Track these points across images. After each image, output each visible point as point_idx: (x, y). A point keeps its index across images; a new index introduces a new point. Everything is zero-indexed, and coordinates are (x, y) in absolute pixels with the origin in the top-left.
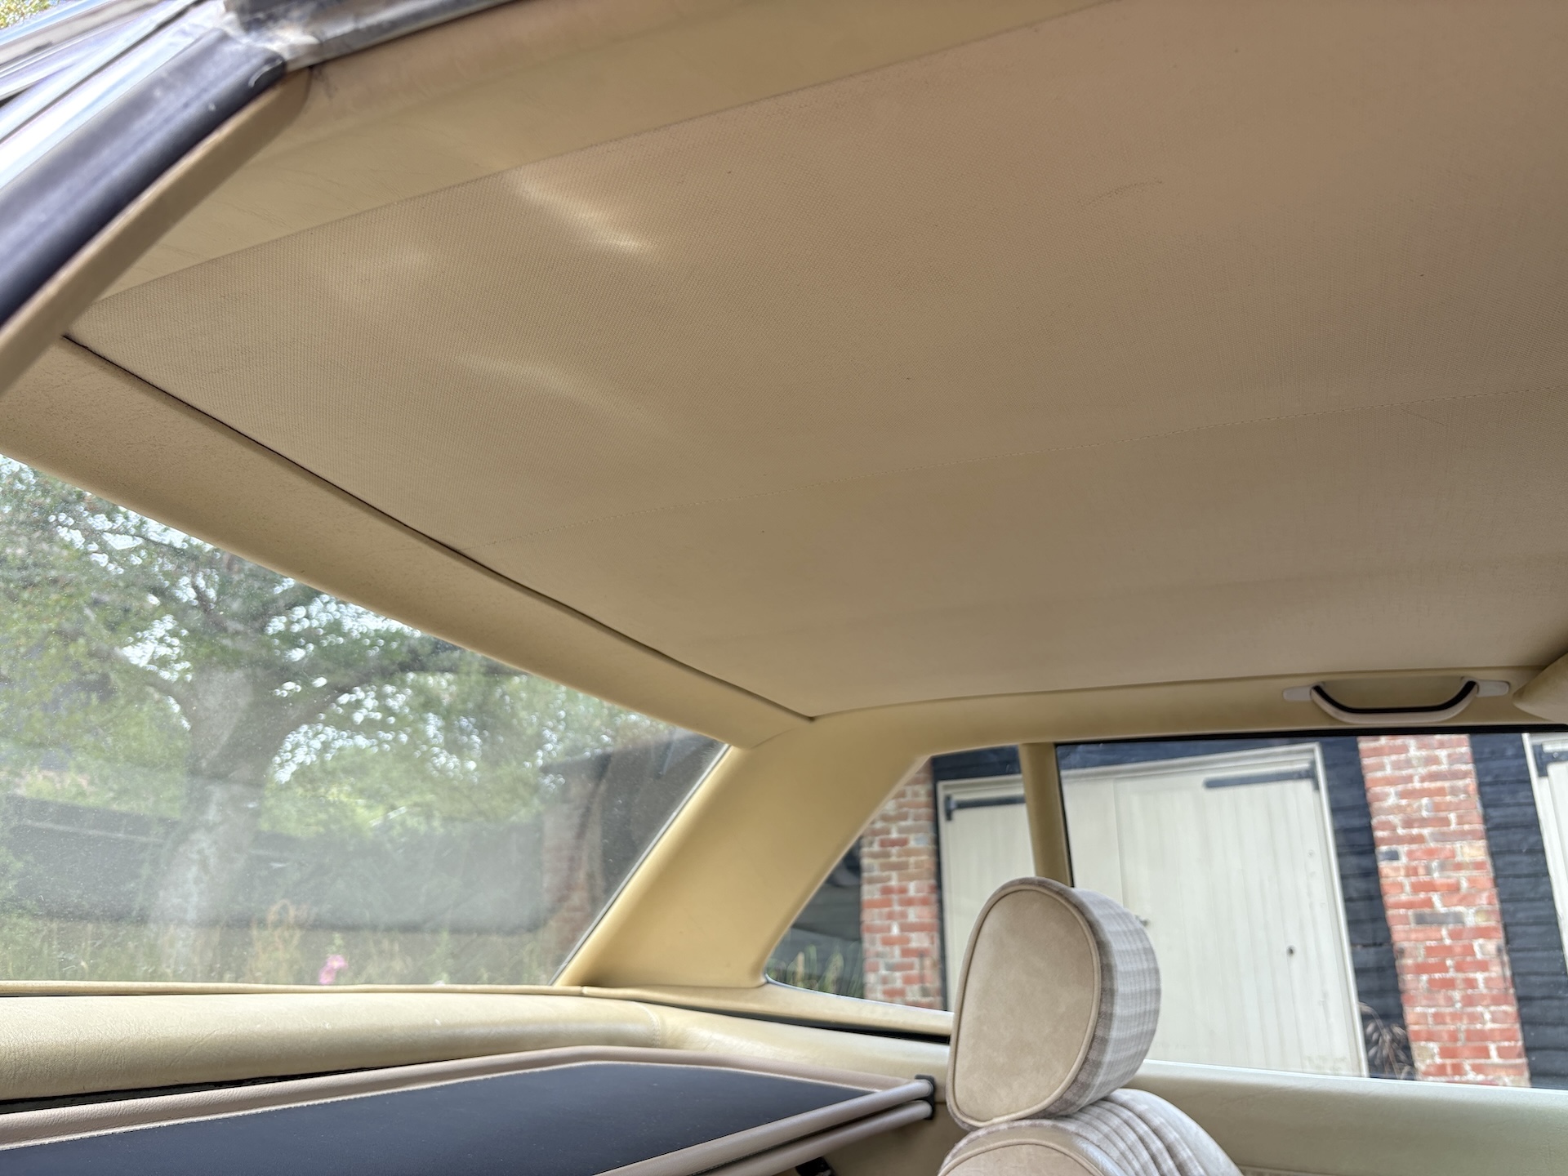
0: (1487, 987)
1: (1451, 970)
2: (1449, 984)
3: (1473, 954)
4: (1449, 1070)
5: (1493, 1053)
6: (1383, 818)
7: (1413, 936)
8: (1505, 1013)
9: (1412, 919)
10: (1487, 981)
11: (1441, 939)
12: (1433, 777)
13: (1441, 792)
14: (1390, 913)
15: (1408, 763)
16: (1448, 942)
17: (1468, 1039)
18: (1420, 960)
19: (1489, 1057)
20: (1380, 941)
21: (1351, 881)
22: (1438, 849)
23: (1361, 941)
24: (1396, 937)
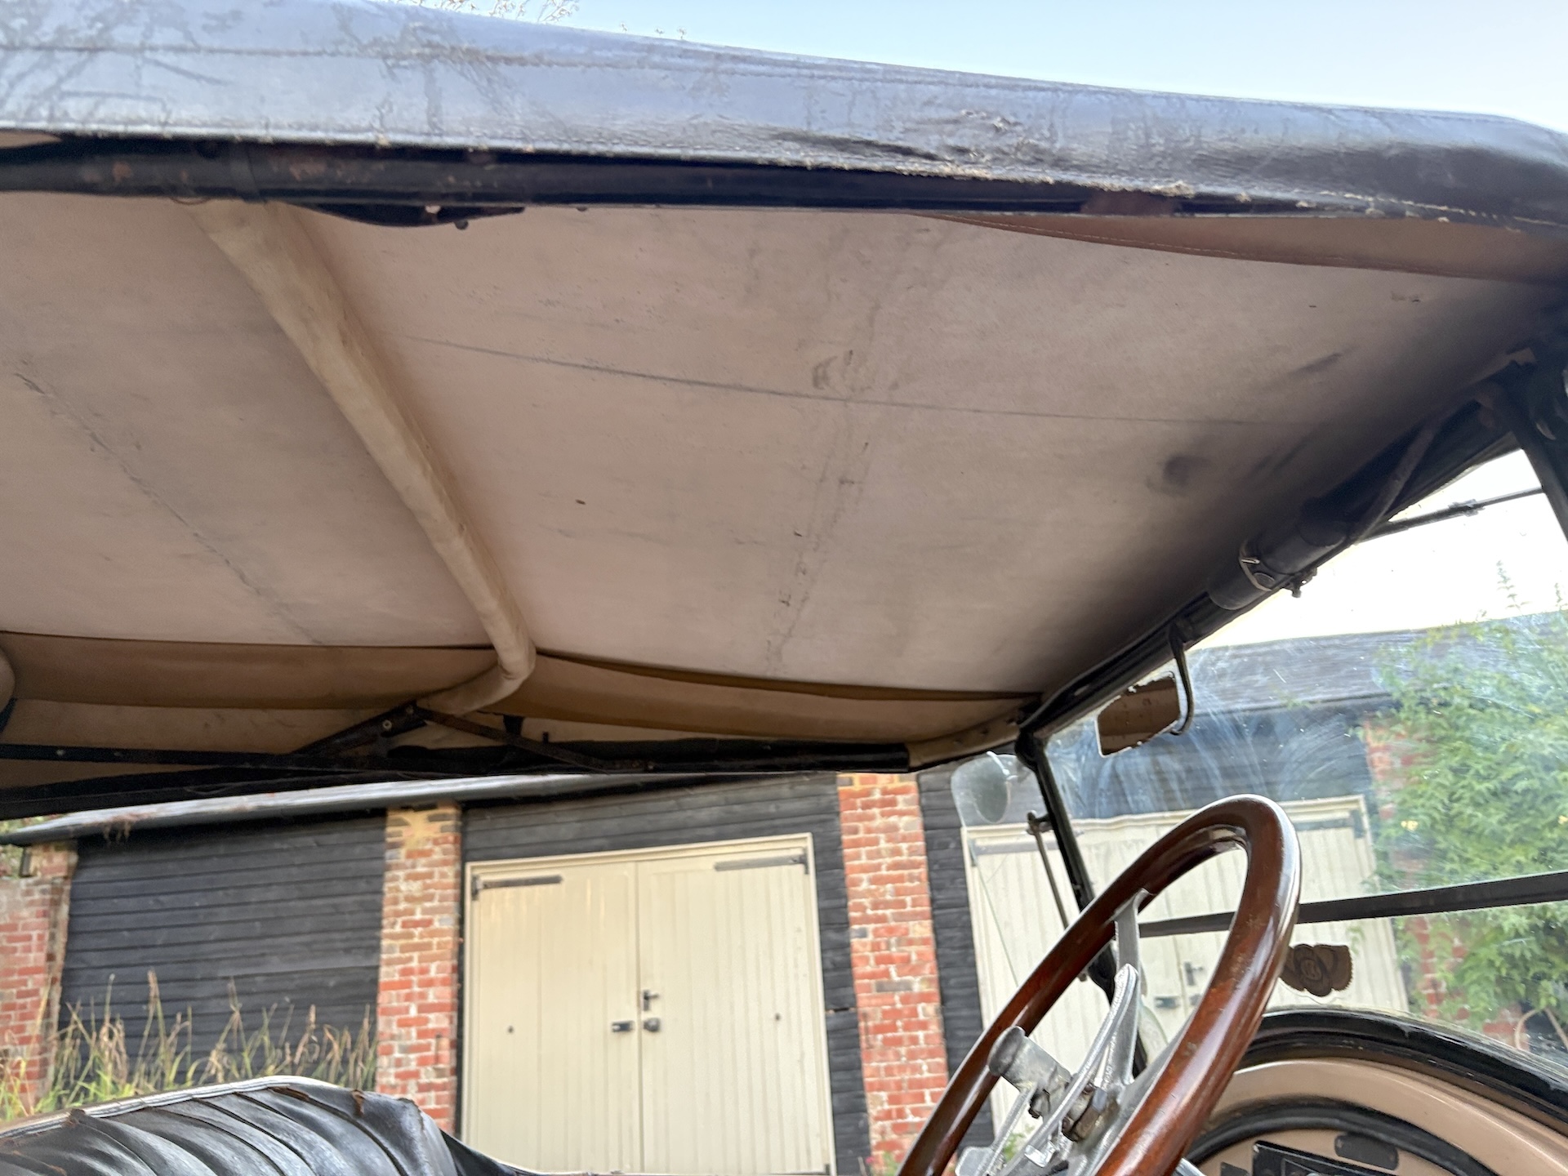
0: (927, 1043)
1: (900, 1030)
2: (898, 1042)
3: (917, 1015)
4: (894, 1114)
5: (927, 1098)
6: (858, 901)
7: (874, 1002)
8: (937, 1063)
9: (874, 987)
10: (927, 1037)
11: (894, 1004)
12: (896, 866)
13: (900, 879)
14: (858, 982)
15: (879, 852)
16: (899, 1006)
17: (910, 1087)
18: (878, 1022)
19: (922, 1100)
20: (846, 1006)
21: (830, 954)
22: (897, 927)
23: (833, 1006)
24: (861, 1003)
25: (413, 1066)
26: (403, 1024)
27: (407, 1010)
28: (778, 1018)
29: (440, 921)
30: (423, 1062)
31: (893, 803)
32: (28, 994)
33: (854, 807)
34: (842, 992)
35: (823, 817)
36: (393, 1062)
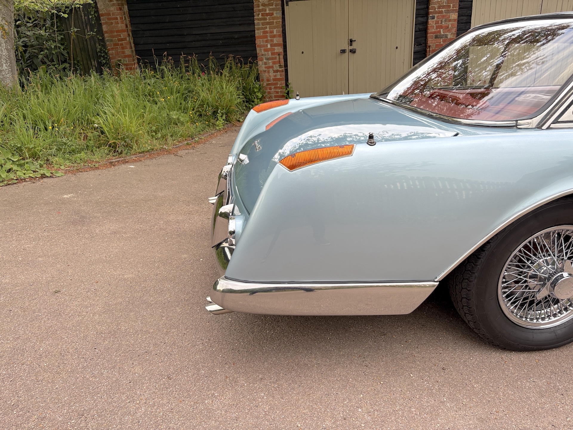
6: (433, 6)
7: (433, 42)
9: (434, 36)
14: (429, 35)
16: (442, 43)
18: (434, 48)
20: (422, 43)
21: (418, 26)
22: (445, 15)
23: (417, 44)
24: (429, 42)
25: (271, 64)
26: (265, 50)
27: (267, 46)
28: (397, 48)
29: (276, 13)
30: (274, 63)
32: (122, 40)
34: (421, 39)
36: (263, 63)
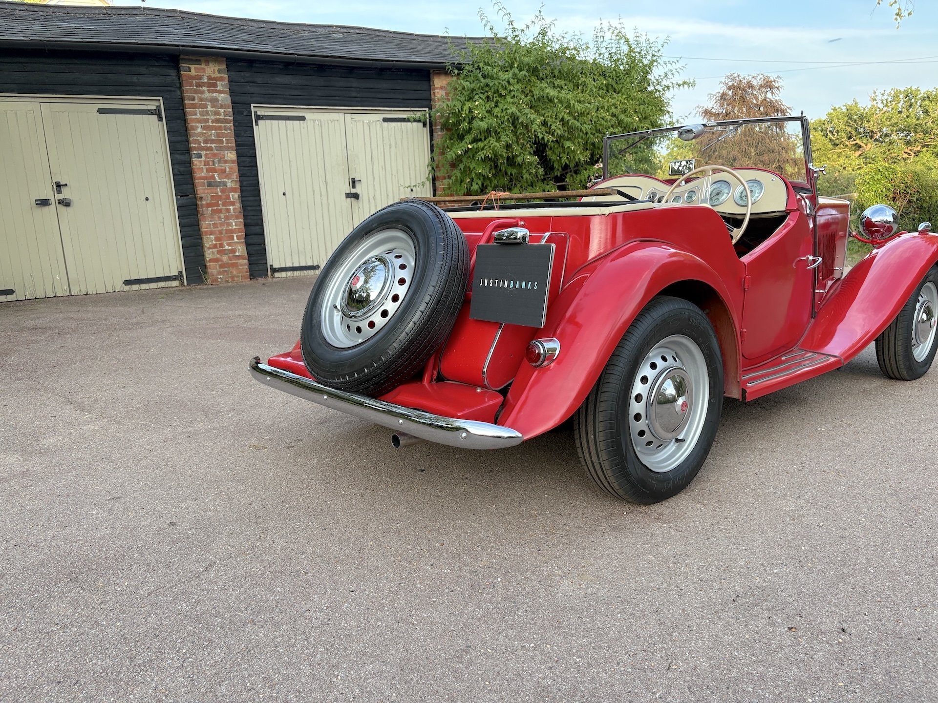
0: (234, 212)
1: (221, 205)
2: (220, 211)
3: (229, 198)
4: (218, 245)
5: (235, 238)
6: (195, 138)
7: (206, 191)
8: (240, 222)
9: (206, 184)
10: (233, 209)
11: (217, 193)
12: (217, 121)
13: (220, 128)
14: (197, 181)
15: (207, 112)
16: (220, 194)
17: (226, 233)
18: (209, 202)
19: (233, 239)
20: (188, 194)
21: (176, 166)
22: (218, 153)
23: (180, 194)
24: (199, 192)
28: (147, 199)
31: (215, 85)
33: (191, 85)
34: (185, 187)
35: (169, 88)
